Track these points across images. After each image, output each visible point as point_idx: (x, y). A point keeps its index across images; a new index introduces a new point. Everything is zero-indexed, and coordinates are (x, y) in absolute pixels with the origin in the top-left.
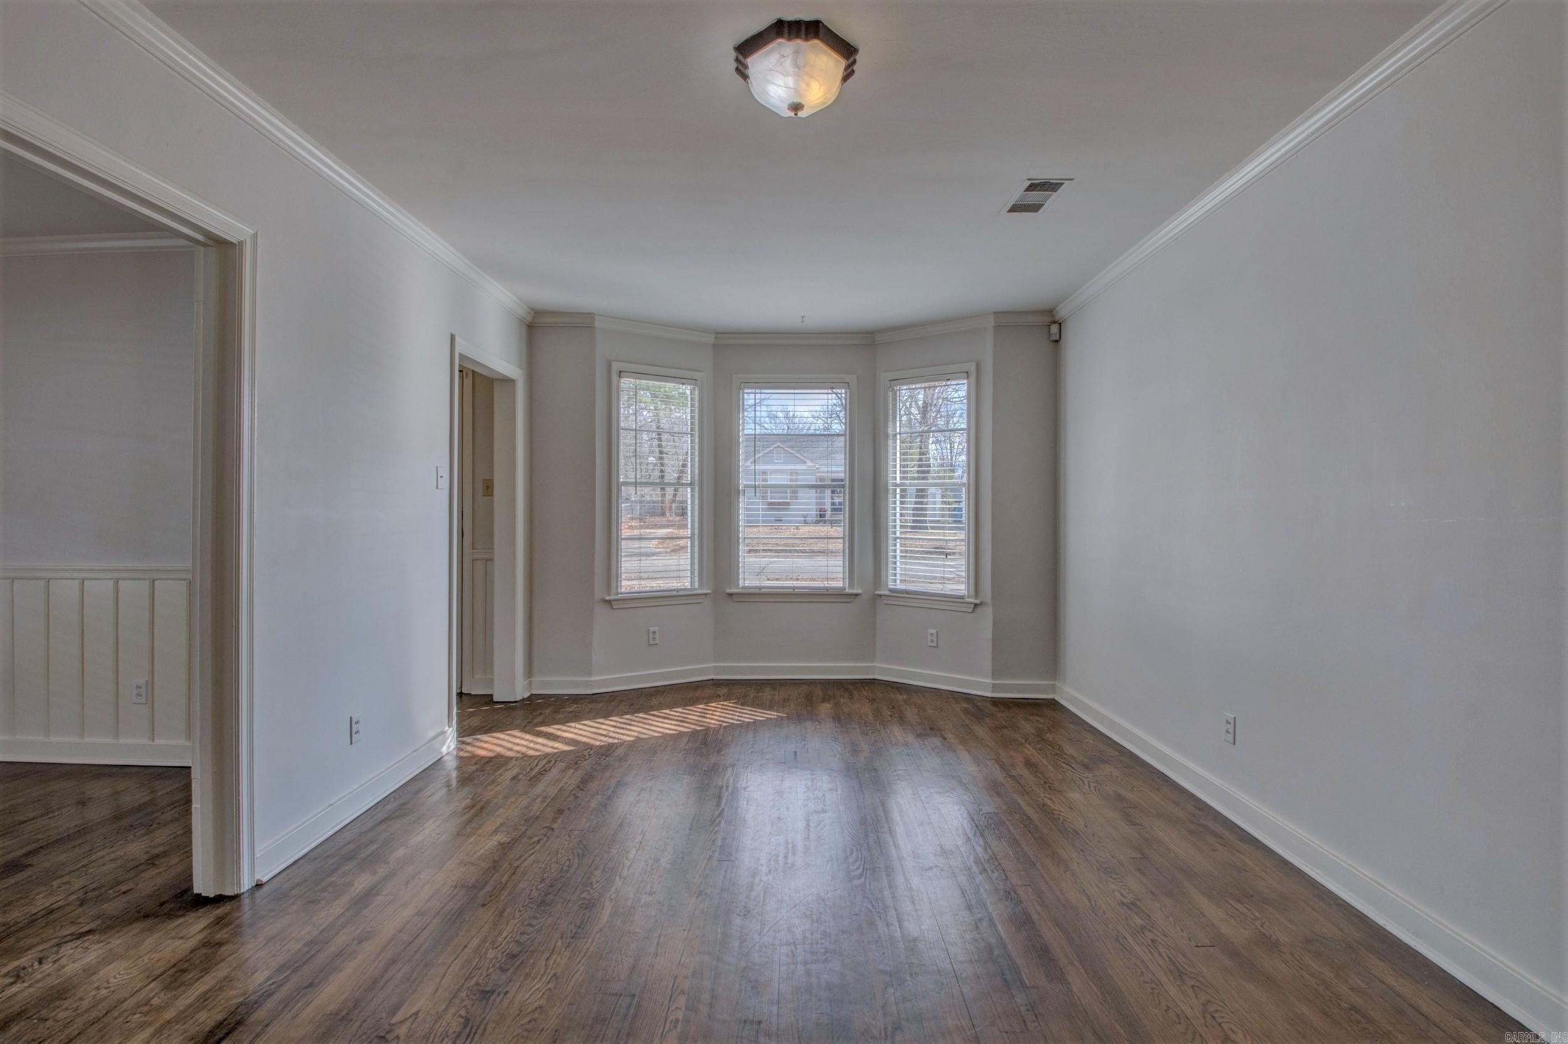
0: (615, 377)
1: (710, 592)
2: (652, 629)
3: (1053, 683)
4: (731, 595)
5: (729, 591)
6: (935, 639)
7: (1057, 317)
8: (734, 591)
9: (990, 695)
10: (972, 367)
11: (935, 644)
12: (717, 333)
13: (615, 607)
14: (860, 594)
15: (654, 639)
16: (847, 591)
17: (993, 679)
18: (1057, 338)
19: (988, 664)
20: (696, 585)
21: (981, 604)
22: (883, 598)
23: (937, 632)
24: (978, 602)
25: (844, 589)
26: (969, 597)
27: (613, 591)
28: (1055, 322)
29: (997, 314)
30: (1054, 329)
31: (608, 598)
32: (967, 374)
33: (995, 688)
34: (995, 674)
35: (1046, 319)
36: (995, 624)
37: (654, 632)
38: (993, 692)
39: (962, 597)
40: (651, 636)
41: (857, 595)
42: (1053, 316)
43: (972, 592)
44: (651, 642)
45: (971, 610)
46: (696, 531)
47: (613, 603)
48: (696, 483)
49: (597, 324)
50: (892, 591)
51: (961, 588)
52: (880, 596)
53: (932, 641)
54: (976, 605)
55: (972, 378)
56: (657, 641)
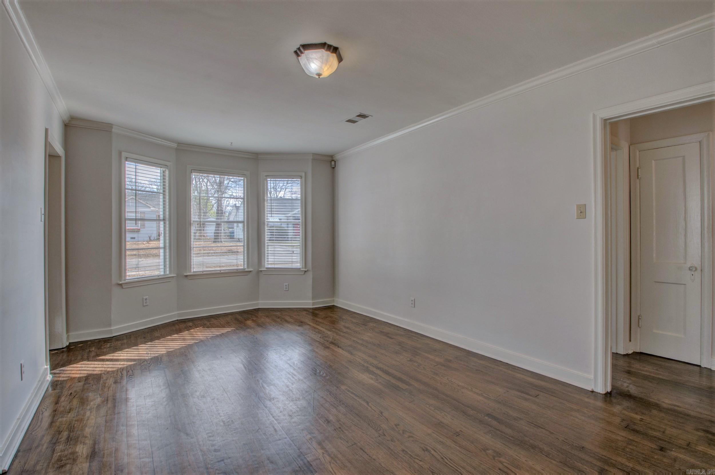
0: (123, 159)
1: (175, 275)
2: (145, 297)
3: (333, 299)
4: (186, 276)
5: (185, 274)
6: (287, 287)
7: (334, 159)
8: (188, 274)
9: (312, 307)
10: (303, 174)
11: (287, 290)
12: (179, 143)
13: (124, 287)
14: (252, 271)
15: (146, 303)
16: (247, 270)
17: (312, 300)
18: (334, 167)
19: (310, 295)
20: (168, 272)
21: (307, 271)
22: (263, 272)
23: (288, 284)
24: (306, 270)
25: (244, 269)
26: (302, 268)
27: (123, 278)
28: (333, 160)
29: (314, 154)
30: (333, 163)
31: (120, 283)
32: (301, 177)
33: (313, 304)
34: (313, 298)
35: (330, 159)
36: (313, 278)
37: (146, 299)
38: (313, 306)
39: (300, 269)
40: (145, 301)
41: (250, 271)
42: (332, 158)
43: (304, 266)
44: (145, 304)
45: (303, 274)
46: (167, 245)
47: (123, 285)
48: (167, 219)
49: (113, 130)
50: (267, 268)
51: (298, 265)
52: (261, 271)
53: (286, 288)
54: (305, 271)
55: (303, 179)
56: (148, 304)
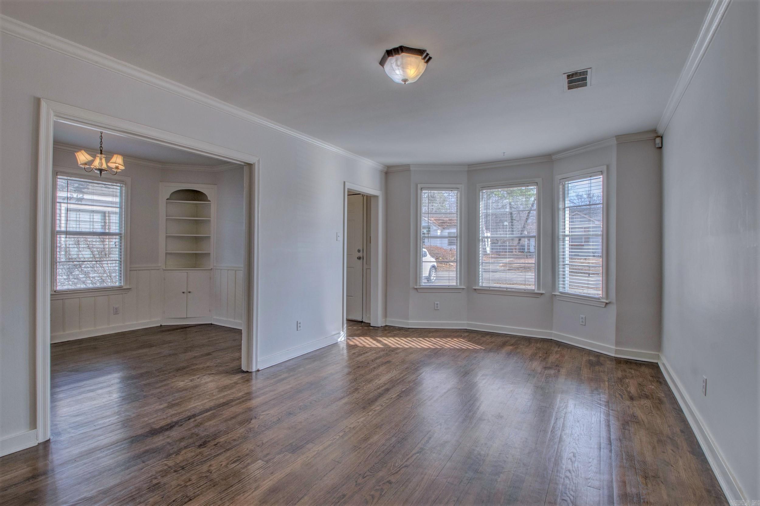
0: (419, 191)
1: (465, 287)
2: (436, 303)
3: (657, 353)
4: (475, 289)
5: (474, 288)
6: (584, 321)
7: (660, 134)
8: (476, 288)
9: (613, 355)
10: (604, 168)
11: (584, 324)
12: (468, 165)
13: (419, 291)
14: (544, 294)
15: (437, 307)
16: (536, 291)
17: (616, 346)
18: (660, 146)
19: (613, 337)
20: (459, 284)
21: (610, 303)
22: (557, 296)
23: (585, 317)
24: (607, 301)
25: (534, 290)
26: (603, 298)
27: (418, 284)
28: (658, 137)
29: (616, 136)
30: (658, 140)
31: (415, 287)
32: (602, 173)
33: (617, 351)
34: (618, 343)
35: (653, 135)
36: (618, 315)
37: (437, 304)
38: (615, 354)
39: (599, 299)
40: (436, 306)
41: (542, 294)
42: (657, 133)
43: (604, 296)
44: (436, 308)
45: (604, 306)
46: (458, 259)
47: (418, 289)
49: (411, 169)
50: (561, 293)
51: (598, 293)
52: (555, 295)
53: (582, 322)
54: (607, 304)
55: (605, 174)
56: (439, 308)
